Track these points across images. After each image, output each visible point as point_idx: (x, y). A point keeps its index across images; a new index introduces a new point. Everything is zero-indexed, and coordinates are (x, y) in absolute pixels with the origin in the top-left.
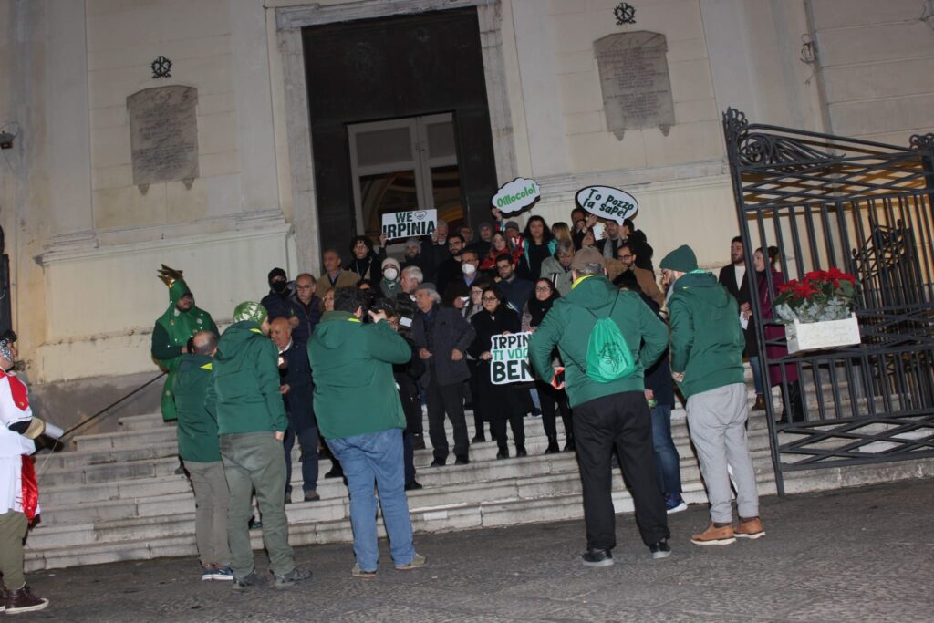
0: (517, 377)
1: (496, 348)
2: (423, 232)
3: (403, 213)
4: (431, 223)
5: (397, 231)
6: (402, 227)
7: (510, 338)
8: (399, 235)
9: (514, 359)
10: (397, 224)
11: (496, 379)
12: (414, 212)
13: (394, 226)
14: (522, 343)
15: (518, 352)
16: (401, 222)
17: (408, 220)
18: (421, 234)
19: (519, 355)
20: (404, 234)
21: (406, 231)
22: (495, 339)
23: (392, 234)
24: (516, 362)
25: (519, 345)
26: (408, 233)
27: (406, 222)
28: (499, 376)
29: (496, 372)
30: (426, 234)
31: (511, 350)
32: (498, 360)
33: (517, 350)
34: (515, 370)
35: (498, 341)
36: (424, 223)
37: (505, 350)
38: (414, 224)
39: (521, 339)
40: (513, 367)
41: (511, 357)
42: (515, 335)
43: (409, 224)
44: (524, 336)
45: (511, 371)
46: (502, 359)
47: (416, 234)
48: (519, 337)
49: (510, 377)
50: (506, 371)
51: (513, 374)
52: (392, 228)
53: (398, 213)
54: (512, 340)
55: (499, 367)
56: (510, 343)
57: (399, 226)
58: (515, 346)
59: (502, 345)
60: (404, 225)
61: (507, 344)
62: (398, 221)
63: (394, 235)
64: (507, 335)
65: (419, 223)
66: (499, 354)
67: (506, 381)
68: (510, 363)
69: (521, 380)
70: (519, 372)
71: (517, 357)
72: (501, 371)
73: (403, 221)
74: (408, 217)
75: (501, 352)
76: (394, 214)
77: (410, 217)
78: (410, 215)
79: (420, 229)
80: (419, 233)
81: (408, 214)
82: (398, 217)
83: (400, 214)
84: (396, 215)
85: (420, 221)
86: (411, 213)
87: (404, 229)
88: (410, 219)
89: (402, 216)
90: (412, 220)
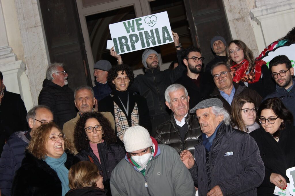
2: (159, 42)
3: (131, 21)
4: (165, 29)
5: (129, 43)
6: (134, 38)
8: (134, 48)
10: (127, 35)
12: (143, 18)
13: (125, 38)
16: (131, 33)
17: (139, 29)
18: (157, 45)
20: (138, 47)
21: (140, 42)
23: (125, 47)
26: (143, 45)
27: (137, 32)
30: (162, 44)
36: (157, 30)
38: (146, 33)
43: (141, 34)
47: (152, 46)
52: (123, 41)
53: (126, 22)
57: (131, 36)
60: (136, 35)
62: (128, 32)
63: (128, 49)
65: (152, 31)
73: (133, 31)
74: (138, 25)
76: (121, 23)
77: (141, 24)
78: (140, 22)
79: (154, 37)
80: (154, 43)
81: (137, 21)
82: (127, 26)
83: (129, 23)
84: (125, 24)
85: (152, 28)
86: (141, 20)
87: (137, 41)
88: (141, 27)
89: (132, 25)
90: (143, 29)
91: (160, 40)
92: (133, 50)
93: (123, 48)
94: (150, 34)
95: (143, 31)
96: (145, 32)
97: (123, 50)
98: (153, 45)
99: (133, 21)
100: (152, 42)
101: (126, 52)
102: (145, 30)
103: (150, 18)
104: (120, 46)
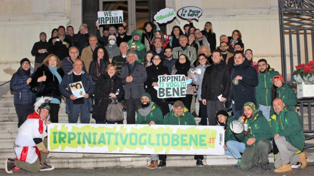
0: (171, 95)
1: (160, 81)
4: (121, 17)
5: (105, 21)
6: (107, 19)
7: (167, 77)
9: (169, 87)
11: (160, 96)
14: (173, 80)
15: (172, 84)
16: (106, 16)
17: (110, 16)
18: (116, 23)
19: (172, 85)
22: (160, 77)
23: (103, 22)
24: (170, 89)
25: (172, 81)
27: (109, 17)
28: (162, 94)
29: (160, 92)
31: (168, 83)
32: (161, 87)
33: (171, 83)
34: (169, 92)
35: (162, 78)
36: (117, 17)
37: (165, 83)
39: (173, 78)
40: (169, 90)
41: (168, 86)
42: (170, 76)
44: (175, 77)
45: (167, 92)
46: (163, 86)
48: (172, 77)
49: (167, 95)
50: (165, 92)
51: (169, 94)
52: (102, 19)
54: (169, 78)
55: (161, 90)
56: (168, 80)
57: (106, 18)
58: (170, 81)
59: (164, 80)
60: (108, 18)
61: (166, 80)
64: (166, 76)
66: (162, 84)
67: (165, 97)
68: (167, 89)
69: (172, 97)
70: (171, 93)
71: (171, 86)
72: (163, 92)
73: (107, 16)
74: (110, 14)
75: (163, 83)
77: (111, 14)
78: (111, 13)
83: (106, 12)
88: (111, 15)
92: (106, 23)
96: (112, 17)
97: (101, 23)
101: (103, 24)
103: (116, 12)
104: (101, 21)
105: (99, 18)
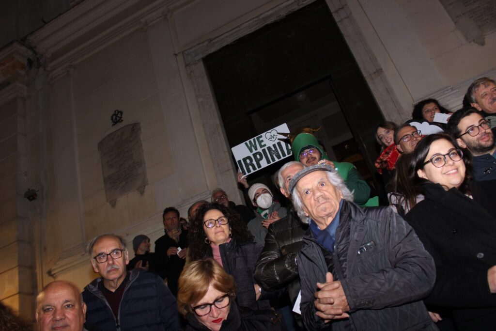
2: (284, 155)
3: (252, 140)
5: (254, 162)
6: (258, 156)
8: (259, 166)
10: (251, 155)
12: (263, 135)
13: (249, 158)
16: (254, 151)
17: (261, 146)
18: (282, 158)
20: (264, 164)
21: (264, 159)
23: (251, 167)
26: (268, 162)
27: (260, 150)
30: (287, 155)
36: (279, 144)
38: (269, 148)
43: (264, 151)
47: (277, 160)
52: (248, 161)
53: (248, 142)
57: (255, 155)
60: (259, 153)
62: (251, 151)
63: (254, 168)
65: (274, 146)
73: (256, 149)
74: (260, 142)
76: (243, 144)
77: (262, 141)
78: (261, 139)
79: (277, 151)
80: (279, 157)
81: (258, 139)
82: (249, 145)
83: (250, 142)
84: (246, 144)
85: (274, 143)
86: (261, 137)
87: (261, 158)
88: (263, 144)
89: (254, 144)
90: (265, 145)
91: (284, 153)
92: (259, 168)
93: (249, 168)
94: (273, 149)
95: (265, 148)
96: (267, 148)
97: (249, 171)
98: (279, 159)
99: (254, 140)
100: (276, 156)
101: (253, 171)
102: (267, 146)
103: (271, 133)
104: (246, 167)
105: (240, 161)
